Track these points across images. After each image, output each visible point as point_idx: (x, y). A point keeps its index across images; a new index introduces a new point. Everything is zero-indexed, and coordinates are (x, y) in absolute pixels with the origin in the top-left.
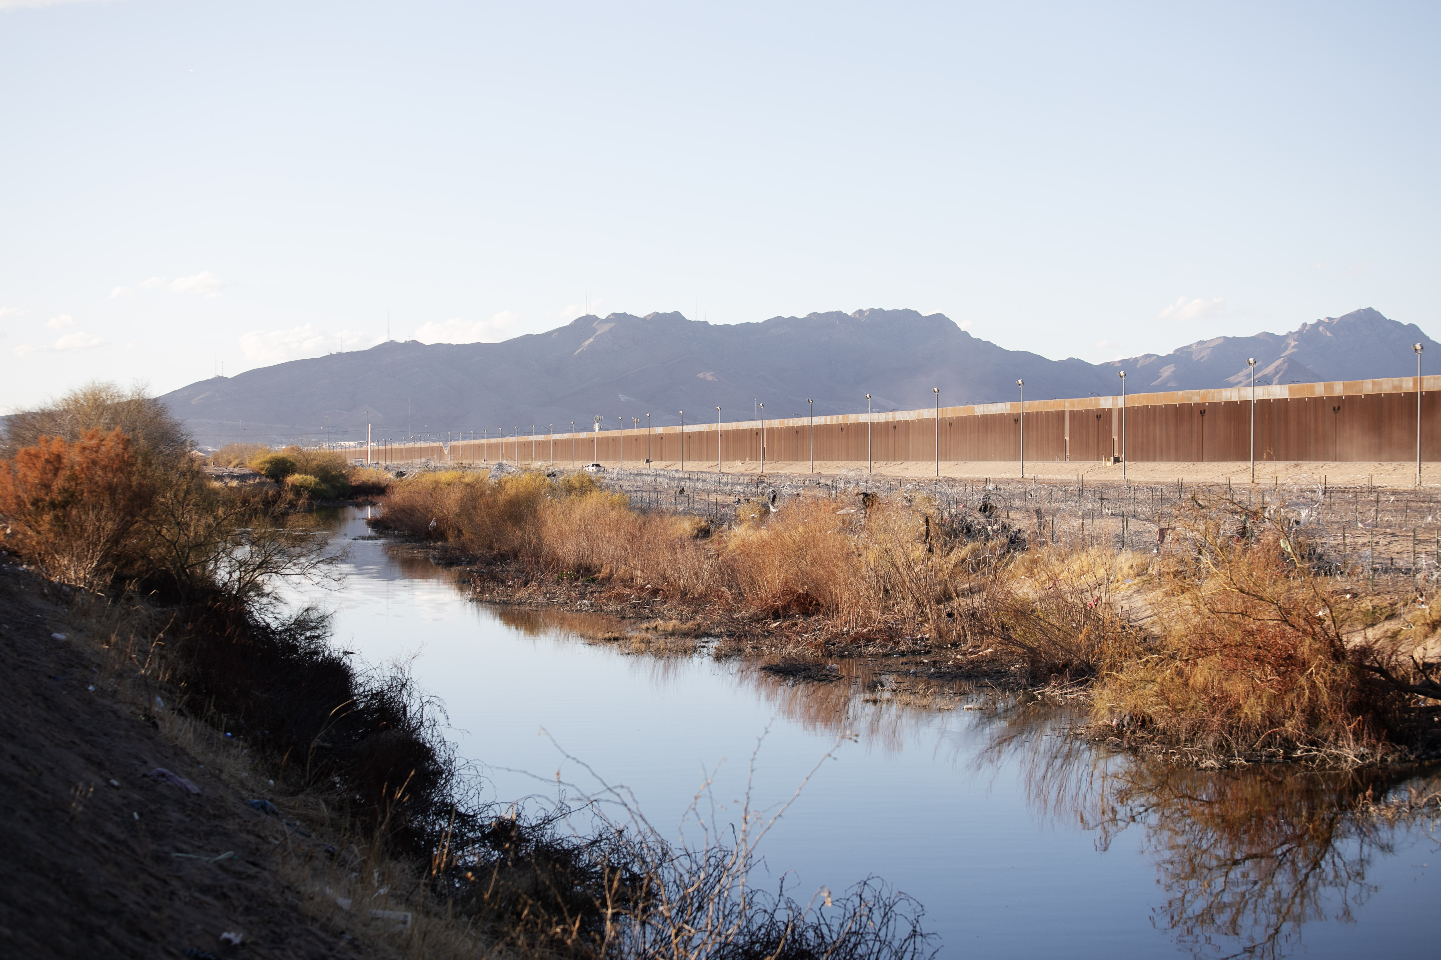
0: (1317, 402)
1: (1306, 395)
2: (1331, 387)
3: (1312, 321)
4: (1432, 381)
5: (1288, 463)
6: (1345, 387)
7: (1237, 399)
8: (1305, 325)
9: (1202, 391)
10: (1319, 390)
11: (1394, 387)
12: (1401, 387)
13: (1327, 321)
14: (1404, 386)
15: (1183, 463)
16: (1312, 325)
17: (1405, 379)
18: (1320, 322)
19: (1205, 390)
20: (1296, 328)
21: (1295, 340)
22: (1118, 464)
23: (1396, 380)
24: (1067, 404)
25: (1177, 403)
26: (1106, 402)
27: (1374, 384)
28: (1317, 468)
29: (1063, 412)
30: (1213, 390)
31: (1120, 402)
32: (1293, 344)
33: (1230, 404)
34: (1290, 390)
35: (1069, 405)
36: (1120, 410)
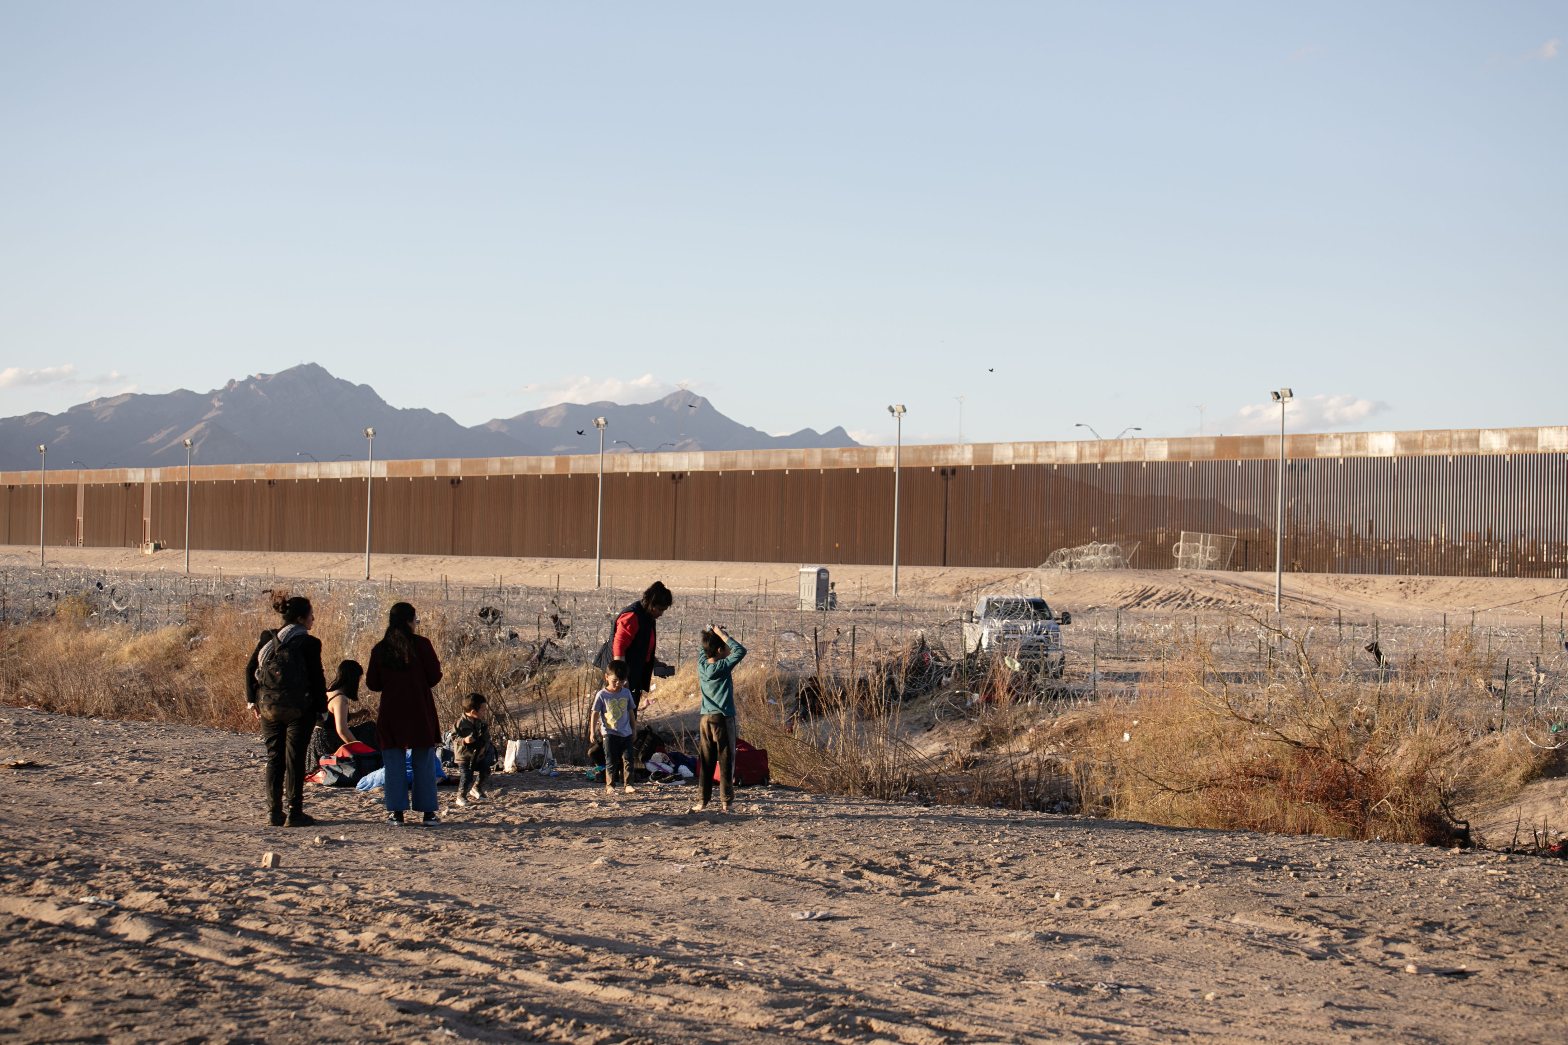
0: (425, 482)
1: (411, 475)
2: (445, 466)
3: (241, 377)
4: (581, 462)
5: (394, 556)
6: (463, 465)
7: (316, 477)
8: (232, 382)
9: (269, 466)
10: (429, 468)
11: (530, 468)
12: (539, 468)
13: (260, 378)
14: (543, 466)
15: (249, 553)
16: (242, 383)
17: (544, 458)
18: (251, 379)
19: (274, 465)
20: (220, 386)
21: (219, 400)
22: (159, 552)
23: (533, 460)
24: (81, 476)
25: (234, 479)
26: (136, 476)
27: (503, 463)
28: (434, 562)
29: (75, 487)
30: (283, 465)
31: (156, 475)
32: (217, 404)
33: (306, 483)
34: (389, 468)
35: (83, 477)
36: (155, 486)
